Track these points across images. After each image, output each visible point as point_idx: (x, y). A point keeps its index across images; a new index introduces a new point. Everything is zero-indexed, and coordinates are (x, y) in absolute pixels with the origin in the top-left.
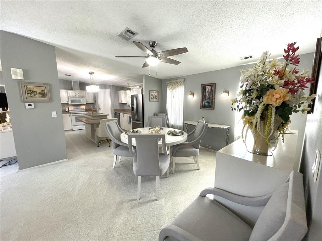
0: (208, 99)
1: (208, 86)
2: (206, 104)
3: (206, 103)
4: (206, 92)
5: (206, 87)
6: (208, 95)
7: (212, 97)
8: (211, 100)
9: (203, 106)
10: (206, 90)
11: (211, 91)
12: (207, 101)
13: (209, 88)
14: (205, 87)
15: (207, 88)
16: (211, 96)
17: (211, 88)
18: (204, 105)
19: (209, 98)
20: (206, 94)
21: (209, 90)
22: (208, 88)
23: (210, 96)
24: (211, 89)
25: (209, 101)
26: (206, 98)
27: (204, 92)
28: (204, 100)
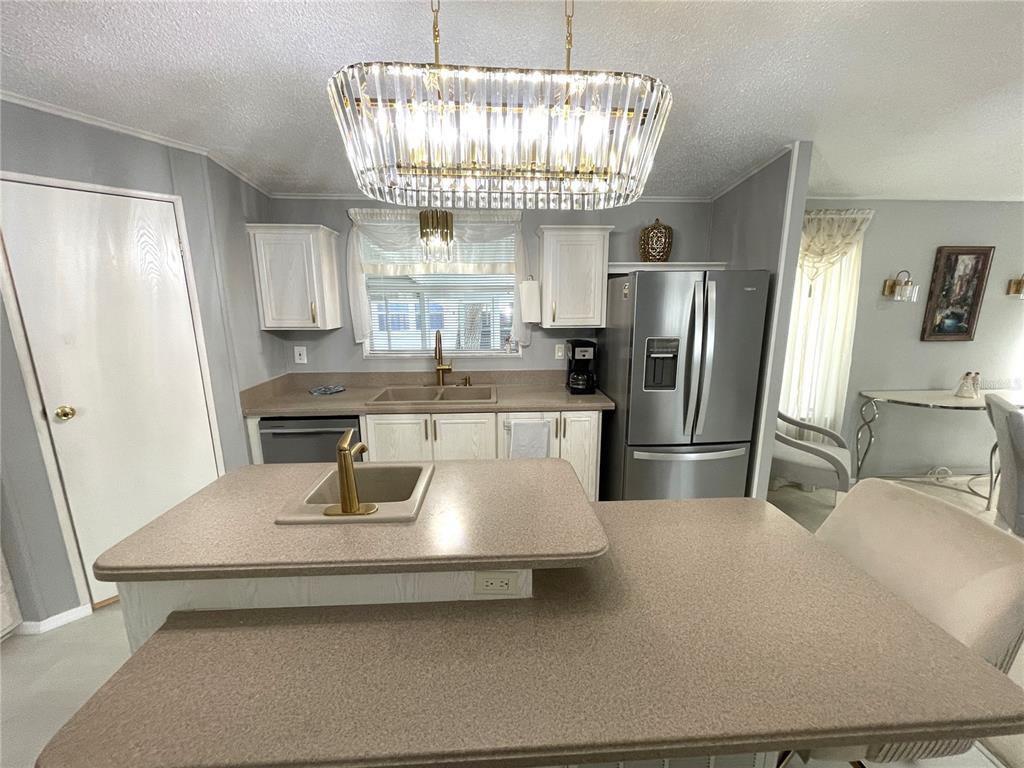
0: (956, 303)
1: (964, 257)
2: (948, 322)
3: (948, 317)
4: (952, 278)
5: (957, 260)
6: (961, 288)
7: (975, 295)
8: (966, 308)
9: (935, 331)
10: (954, 270)
11: (973, 277)
12: (954, 310)
13: (967, 262)
14: (953, 258)
15: (960, 261)
16: (970, 293)
17: (978, 262)
18: (937, 325)
19: (962, 301)
20: (951, 285)
21: (968, 272)
22: (965, 264)
23: (967, 291)
24: (975, 269)
25: (958, 310)
26: (948, 301)
27: (948, 277)
28: (941, 308)
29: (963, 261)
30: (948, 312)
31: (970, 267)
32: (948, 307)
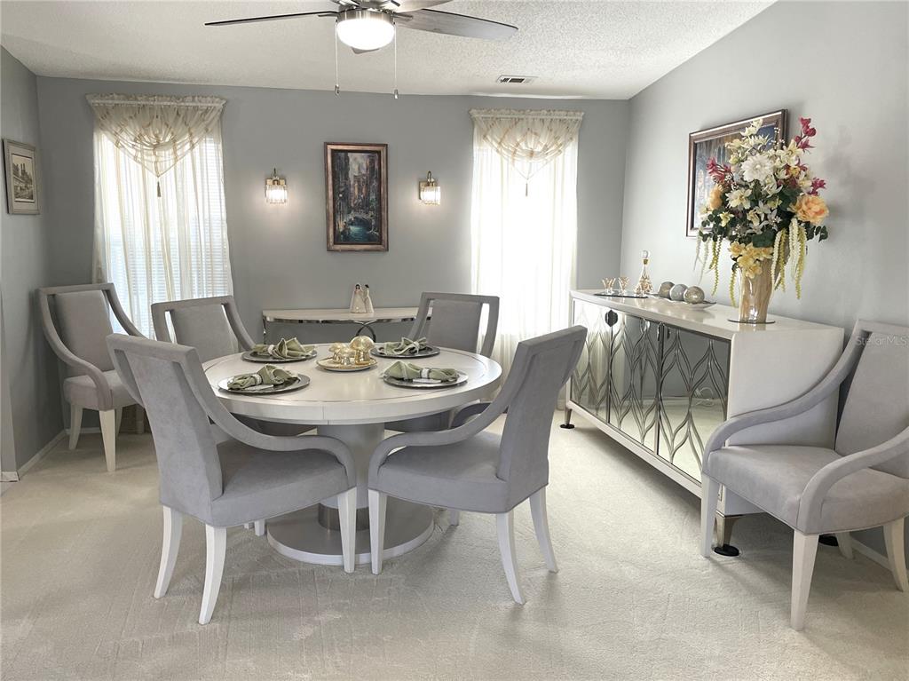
0: (358, 208)
1: (355, 155)
2: (354, 229)
4: (347, 178)
5: (347, 159)
6: (360, 190)
7: (379, 199)
8: (372, 213)
9: (342, 238)
10: (347, 169)
11: (371, 178)
12: (358, 215)
13: (360, 161)
14: (343, 155)
15: (351, 160)
16: (373, 197)
17: (372, 162)
18: (343, 233)
19: (365, 205)
20: (347, 187)
21: (364, 172)
22: (358, 165)
23: (368, 194)
24: (371, 169)
25: (362, 215)
26: (348, 204)
27: (342, 181)
28: (342, 213)
29: (355, 159)
30: (351, 217)
31: (365, 166)
32: (349, 212)
